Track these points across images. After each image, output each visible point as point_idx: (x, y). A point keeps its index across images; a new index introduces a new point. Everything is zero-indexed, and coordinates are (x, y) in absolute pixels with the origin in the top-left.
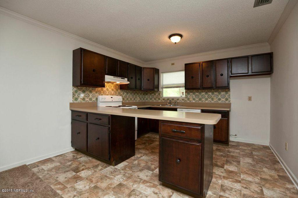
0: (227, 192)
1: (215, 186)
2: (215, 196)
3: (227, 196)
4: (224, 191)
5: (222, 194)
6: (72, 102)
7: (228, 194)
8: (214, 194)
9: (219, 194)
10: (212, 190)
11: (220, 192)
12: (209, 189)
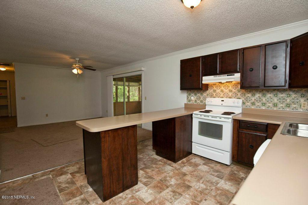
0: (79, 201)
1: (93, 198)
2: (86, 191)
3: (77, 198)
4: (83, 200)
5: (82, 196)
6: (186, 103)
7: (78, 200)
8: (87, 192)
9: (84, 194)
10: (91, 193)
11: (84, 196)
12: (94, 191)
